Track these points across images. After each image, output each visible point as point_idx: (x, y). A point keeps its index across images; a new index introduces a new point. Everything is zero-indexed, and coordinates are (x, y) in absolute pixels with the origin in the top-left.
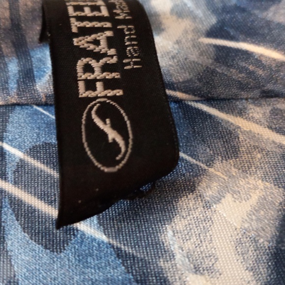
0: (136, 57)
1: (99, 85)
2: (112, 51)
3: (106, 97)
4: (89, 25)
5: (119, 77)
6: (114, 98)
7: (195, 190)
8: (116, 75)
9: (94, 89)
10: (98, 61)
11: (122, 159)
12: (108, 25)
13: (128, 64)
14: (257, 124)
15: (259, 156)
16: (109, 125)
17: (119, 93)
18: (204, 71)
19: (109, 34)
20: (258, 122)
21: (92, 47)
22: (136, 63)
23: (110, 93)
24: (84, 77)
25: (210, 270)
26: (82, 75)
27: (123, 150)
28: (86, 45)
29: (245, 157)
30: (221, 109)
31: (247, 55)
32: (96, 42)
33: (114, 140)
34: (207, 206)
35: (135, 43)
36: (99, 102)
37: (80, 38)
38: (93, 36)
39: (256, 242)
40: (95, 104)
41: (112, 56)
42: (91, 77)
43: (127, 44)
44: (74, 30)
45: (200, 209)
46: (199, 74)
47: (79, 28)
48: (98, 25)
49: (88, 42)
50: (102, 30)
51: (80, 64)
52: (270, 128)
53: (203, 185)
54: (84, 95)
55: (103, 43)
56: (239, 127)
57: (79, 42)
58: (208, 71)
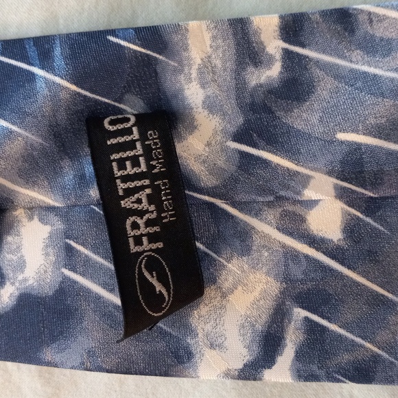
0: (171, 211)
1: (145, 239)
2: (152, 208)
3: (151, 250)
4: (132, 185)
5: (159, 230)
6: (157, 251)
7: (216, 282)
8: (157, 229)
9: (141, 244)
10: (142, 218)
11: (166, 306)
12: (147, 182)
13: (166, 217)
14: (269, 224)
15: (266, 254)
16: (155, 278)
17: (160, 245)
18: (230, 178)
19: (148, 191)
20: (270, 224)
21: (136, 206)
22: (171, 216)
23: (154, 246)
24: (132, 234)
25: (220, 346)
26: (131, 233)
27: (167, 299)
28: (131, 205)
29: (255, 255)
30: (241, 210)
31: (266, 163)
32: (139, 201)
33: (160, 291)
34: (224, 296)
35: (170, 197)
36: (146, 256)
37: (126, 200)
38: (136, 196)
39: (254, 326)
40: (143, 258)
41: (152, 212)
42: (138, 233)
43: (164, 198)
44: (121, 193)
45: (219, 298)
46: (225, 181)
47: (124, 190)
48: (138, 183)
49: (133, 202)
50: (143, 188)
51: (129, 222)
52: (278, 229)
53: (223, 277)
54: (135, 251)
55: (144, 200)
56: (254, 228)
57: (126, 204)
58: (232, 179)
